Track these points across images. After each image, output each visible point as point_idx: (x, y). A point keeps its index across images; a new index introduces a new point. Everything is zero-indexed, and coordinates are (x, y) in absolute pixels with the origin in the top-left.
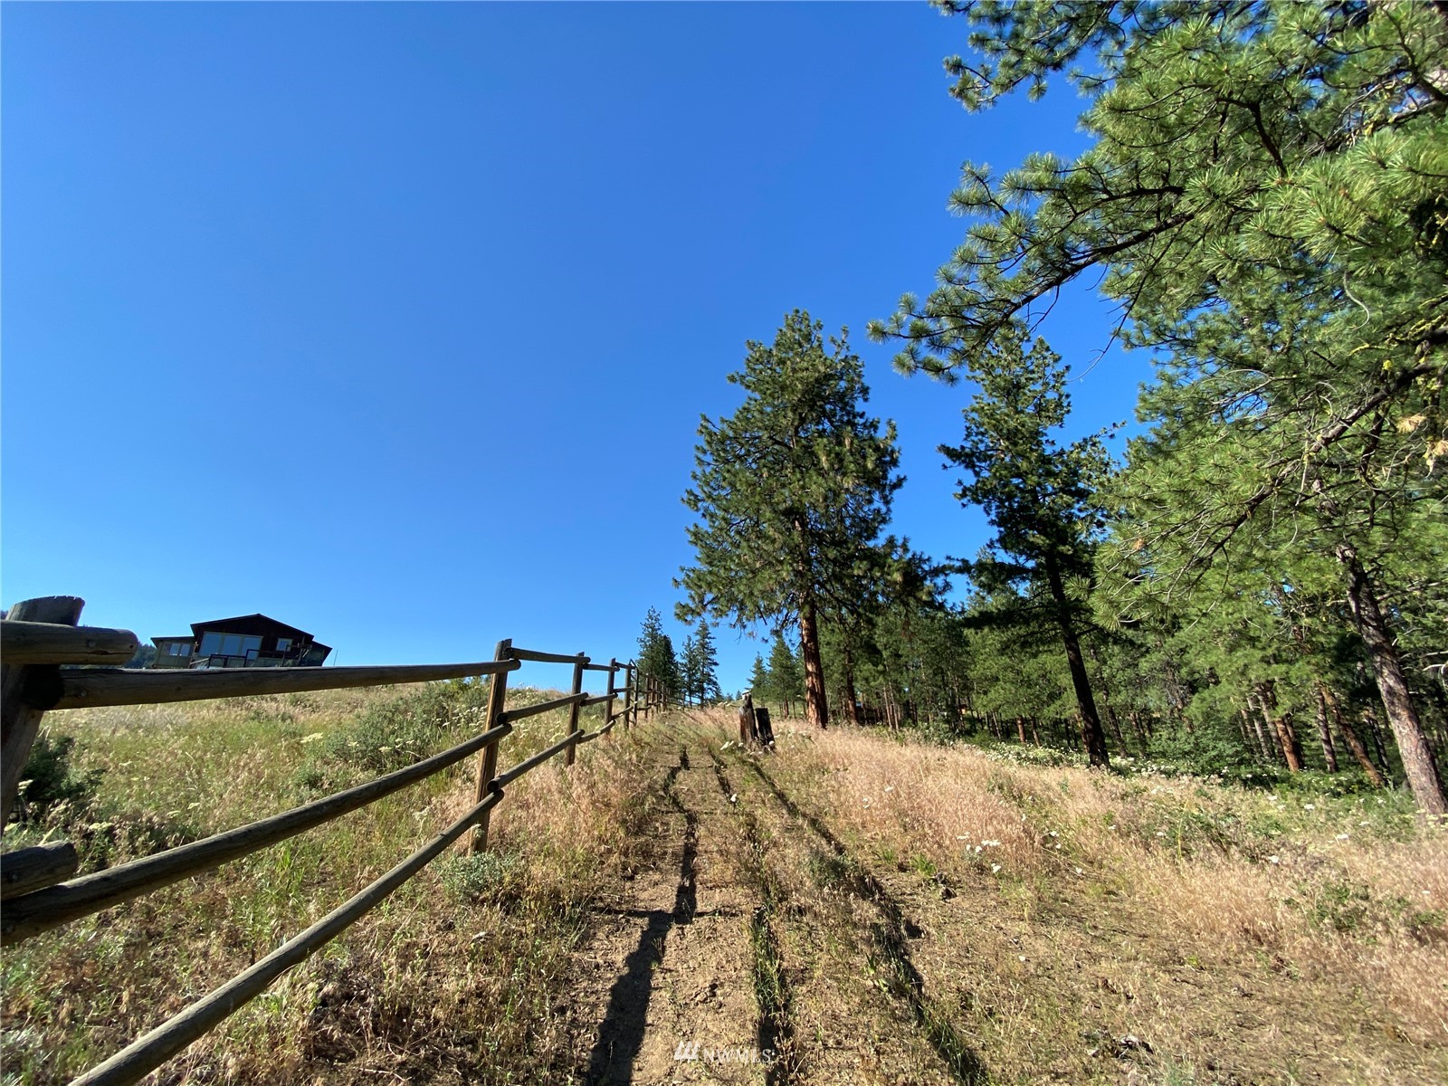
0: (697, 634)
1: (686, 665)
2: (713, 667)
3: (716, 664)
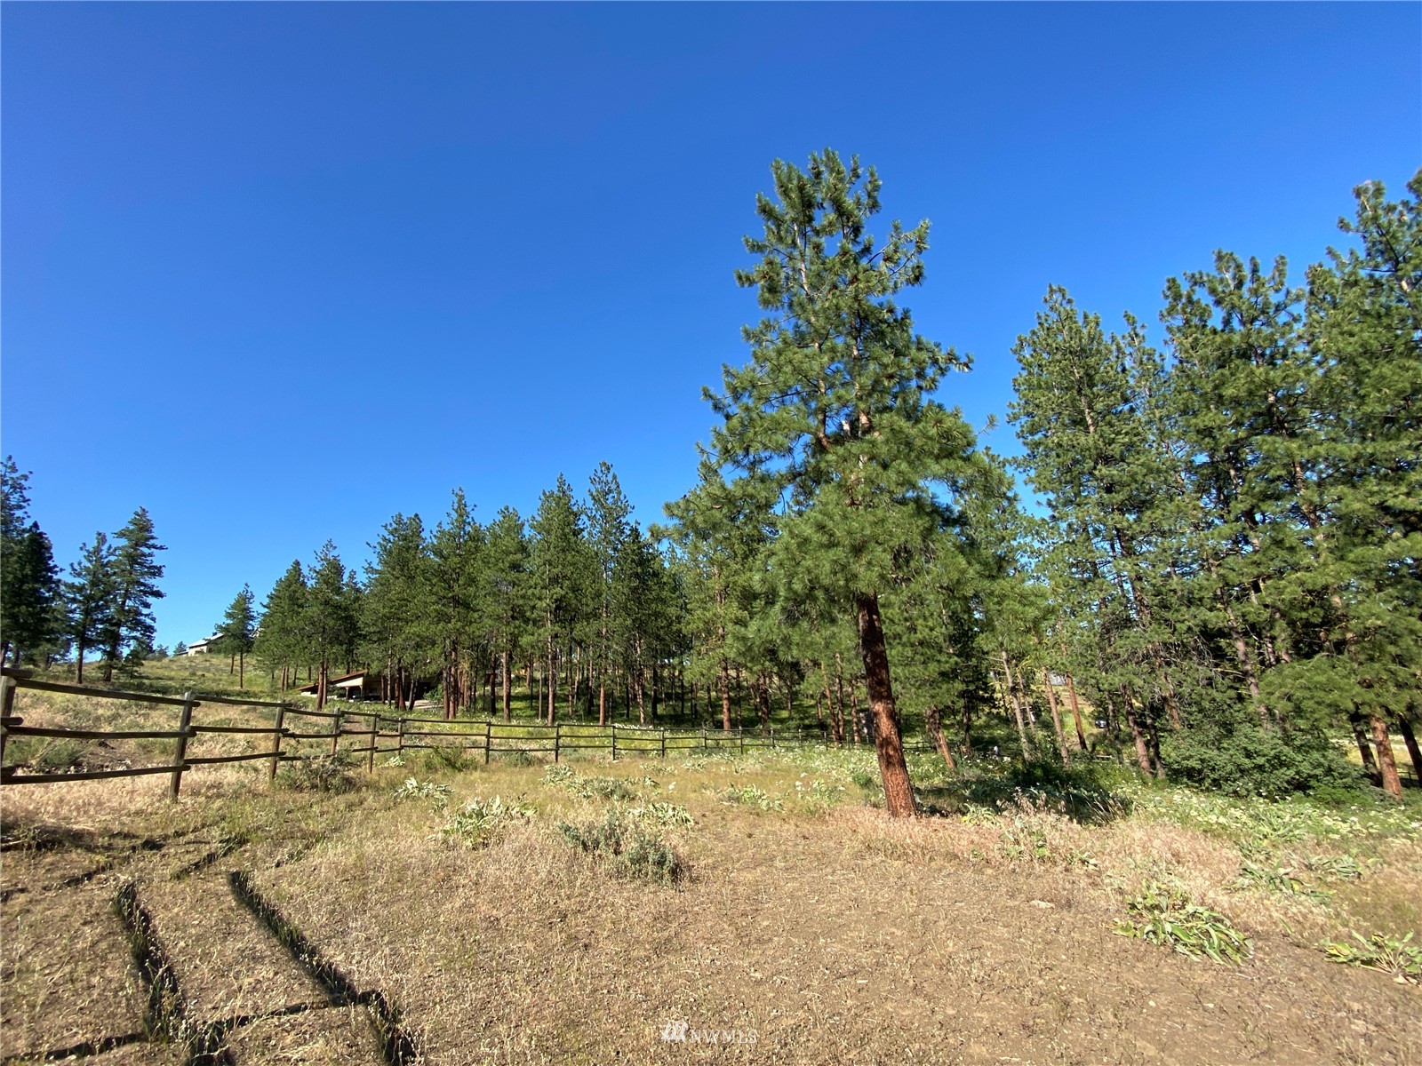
0: (121, 535)
1: (81, 589)
2: (150, 599)
3: (158, 594)
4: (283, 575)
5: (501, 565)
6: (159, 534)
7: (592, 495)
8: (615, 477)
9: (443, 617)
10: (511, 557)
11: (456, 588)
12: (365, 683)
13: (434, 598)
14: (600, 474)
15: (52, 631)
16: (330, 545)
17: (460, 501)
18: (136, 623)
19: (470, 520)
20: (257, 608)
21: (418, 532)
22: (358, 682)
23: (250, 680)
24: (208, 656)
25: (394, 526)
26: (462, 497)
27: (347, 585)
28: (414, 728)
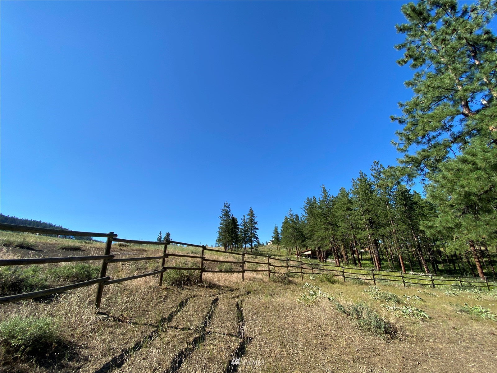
3: (257, 229)
4: (283, 221)
5: (343, 209)
6: (255, 214)
7: (372, 175)
8: (381, 166)
9: (328, 230)
10: (346, 206)
11: (329, 219)
12: (311, 253)
13: (323, 223)
14: (374, 167)
15: (239, 240)
16: (291, 210)
17: (324, 189)
18: (255, 237)
19: (329, 195)
20: (279, 230)
21: (315, 202)
22: (310, 252)
23: (282, 252)
24: (273, 245)
25: (307, 201)
26: (324, 188)
27: (300, 222)
28: (322, 268)
